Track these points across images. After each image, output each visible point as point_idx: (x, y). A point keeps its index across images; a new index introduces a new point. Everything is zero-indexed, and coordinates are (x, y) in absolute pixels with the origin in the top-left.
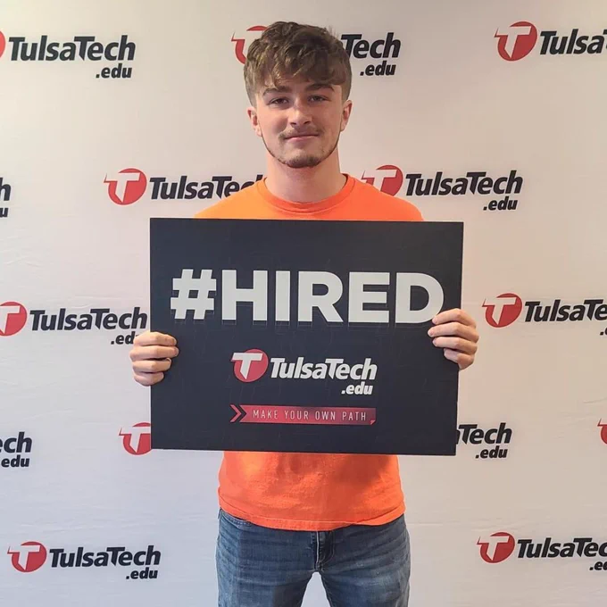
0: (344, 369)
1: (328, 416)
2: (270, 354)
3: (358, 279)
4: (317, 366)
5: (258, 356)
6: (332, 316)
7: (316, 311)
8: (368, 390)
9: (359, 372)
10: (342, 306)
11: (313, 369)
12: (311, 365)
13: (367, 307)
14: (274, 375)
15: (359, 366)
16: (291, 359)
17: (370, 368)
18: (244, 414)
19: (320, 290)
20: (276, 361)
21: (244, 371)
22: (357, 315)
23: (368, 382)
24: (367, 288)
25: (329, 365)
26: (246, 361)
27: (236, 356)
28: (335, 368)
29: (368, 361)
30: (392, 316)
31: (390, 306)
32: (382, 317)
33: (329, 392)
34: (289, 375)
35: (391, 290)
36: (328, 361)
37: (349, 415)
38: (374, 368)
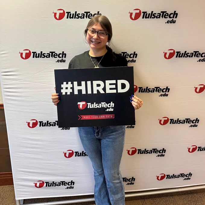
0: (106, 105)
1: (102, 117)
2: (87, 102)
3: (108, 82)
4: (99, 104)
5: (84, 103)
6: (102, 92)
7: (98, 91)
8: (112, 110)
9: (110, 105)
10: (104, 89)
11: (98, 105)
12: (98, 104)
13: (111, 89)
14: (88, 107)
15: (110, 104)
16: (92, 103)
17: (112, 104)
18: (81, 117)
19: (98, 85)
20: (89, 104)
21: (81, 107)
22: (108, 91)
23: (112, 108)
24: (110, 84)
25: (102, 104)
26: (81, 104)
27: (79, 103)
28: (104, 105)
29: (112, 102)
30: (117, 91)
31: (116, 88)
32: (115, 91)
33: (102, 111)
34: (92, 107)
35: (116, 84)
36: (102, 103)
37: (108, 116)
38: (113, 104)
